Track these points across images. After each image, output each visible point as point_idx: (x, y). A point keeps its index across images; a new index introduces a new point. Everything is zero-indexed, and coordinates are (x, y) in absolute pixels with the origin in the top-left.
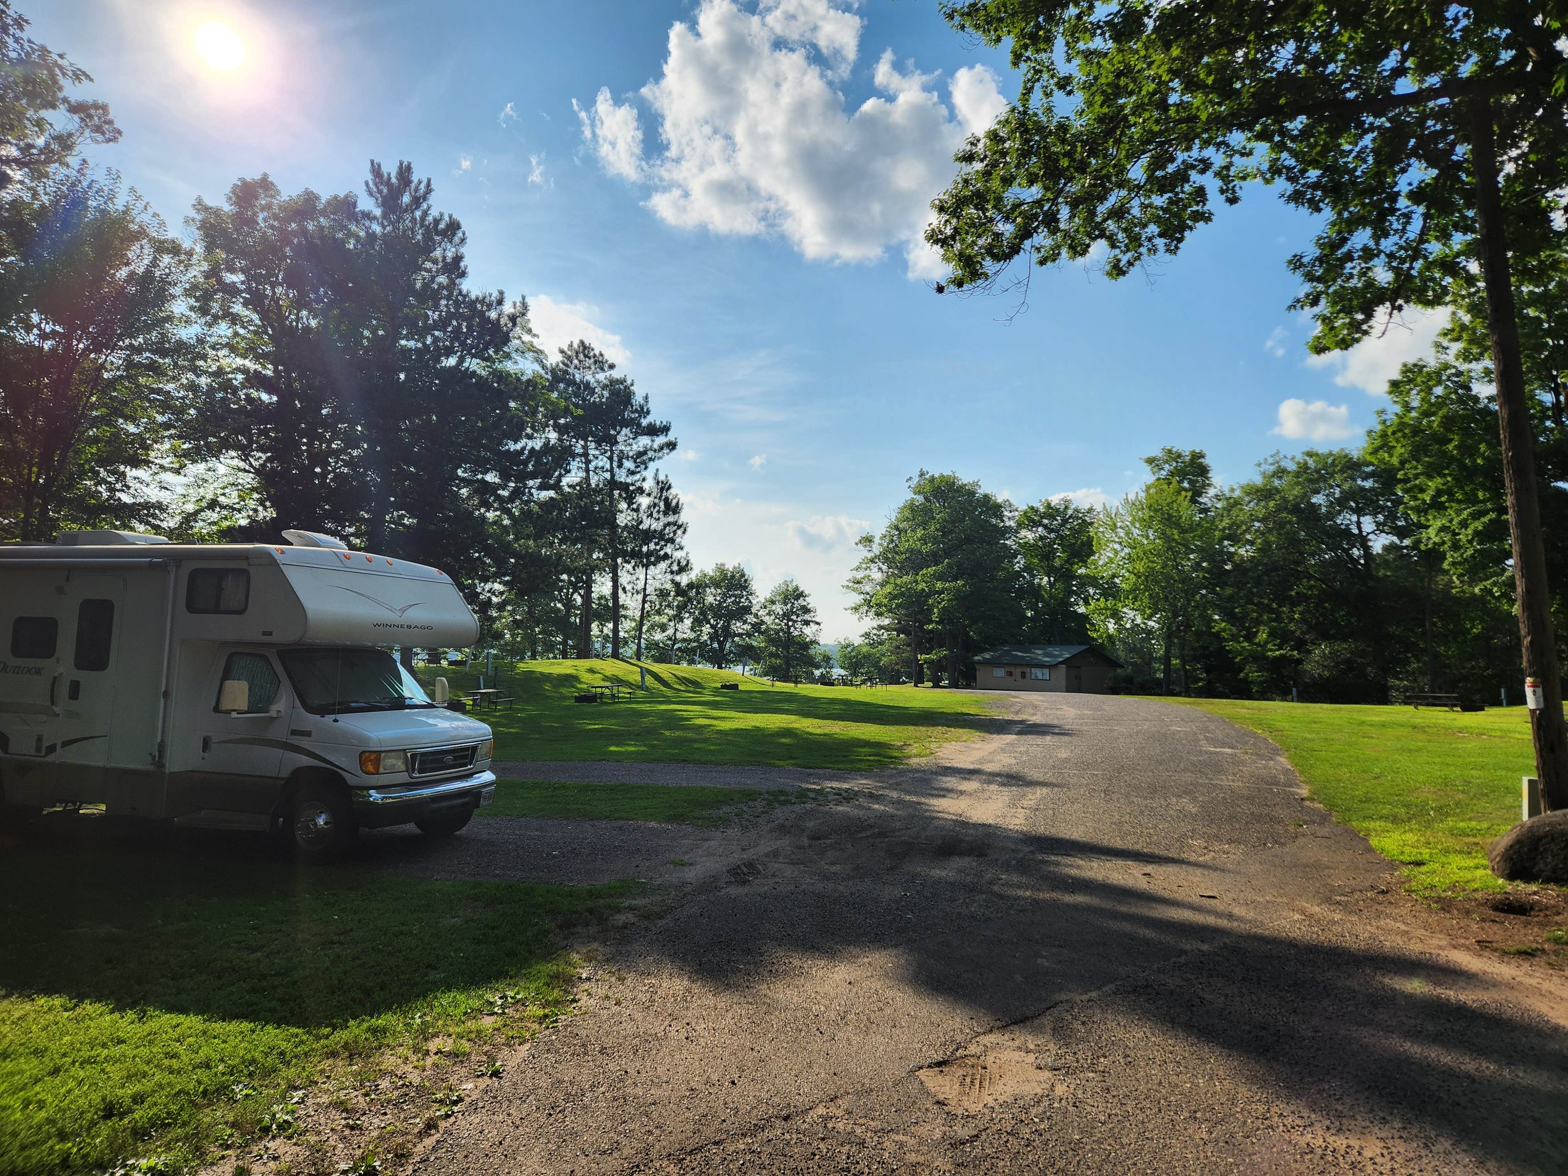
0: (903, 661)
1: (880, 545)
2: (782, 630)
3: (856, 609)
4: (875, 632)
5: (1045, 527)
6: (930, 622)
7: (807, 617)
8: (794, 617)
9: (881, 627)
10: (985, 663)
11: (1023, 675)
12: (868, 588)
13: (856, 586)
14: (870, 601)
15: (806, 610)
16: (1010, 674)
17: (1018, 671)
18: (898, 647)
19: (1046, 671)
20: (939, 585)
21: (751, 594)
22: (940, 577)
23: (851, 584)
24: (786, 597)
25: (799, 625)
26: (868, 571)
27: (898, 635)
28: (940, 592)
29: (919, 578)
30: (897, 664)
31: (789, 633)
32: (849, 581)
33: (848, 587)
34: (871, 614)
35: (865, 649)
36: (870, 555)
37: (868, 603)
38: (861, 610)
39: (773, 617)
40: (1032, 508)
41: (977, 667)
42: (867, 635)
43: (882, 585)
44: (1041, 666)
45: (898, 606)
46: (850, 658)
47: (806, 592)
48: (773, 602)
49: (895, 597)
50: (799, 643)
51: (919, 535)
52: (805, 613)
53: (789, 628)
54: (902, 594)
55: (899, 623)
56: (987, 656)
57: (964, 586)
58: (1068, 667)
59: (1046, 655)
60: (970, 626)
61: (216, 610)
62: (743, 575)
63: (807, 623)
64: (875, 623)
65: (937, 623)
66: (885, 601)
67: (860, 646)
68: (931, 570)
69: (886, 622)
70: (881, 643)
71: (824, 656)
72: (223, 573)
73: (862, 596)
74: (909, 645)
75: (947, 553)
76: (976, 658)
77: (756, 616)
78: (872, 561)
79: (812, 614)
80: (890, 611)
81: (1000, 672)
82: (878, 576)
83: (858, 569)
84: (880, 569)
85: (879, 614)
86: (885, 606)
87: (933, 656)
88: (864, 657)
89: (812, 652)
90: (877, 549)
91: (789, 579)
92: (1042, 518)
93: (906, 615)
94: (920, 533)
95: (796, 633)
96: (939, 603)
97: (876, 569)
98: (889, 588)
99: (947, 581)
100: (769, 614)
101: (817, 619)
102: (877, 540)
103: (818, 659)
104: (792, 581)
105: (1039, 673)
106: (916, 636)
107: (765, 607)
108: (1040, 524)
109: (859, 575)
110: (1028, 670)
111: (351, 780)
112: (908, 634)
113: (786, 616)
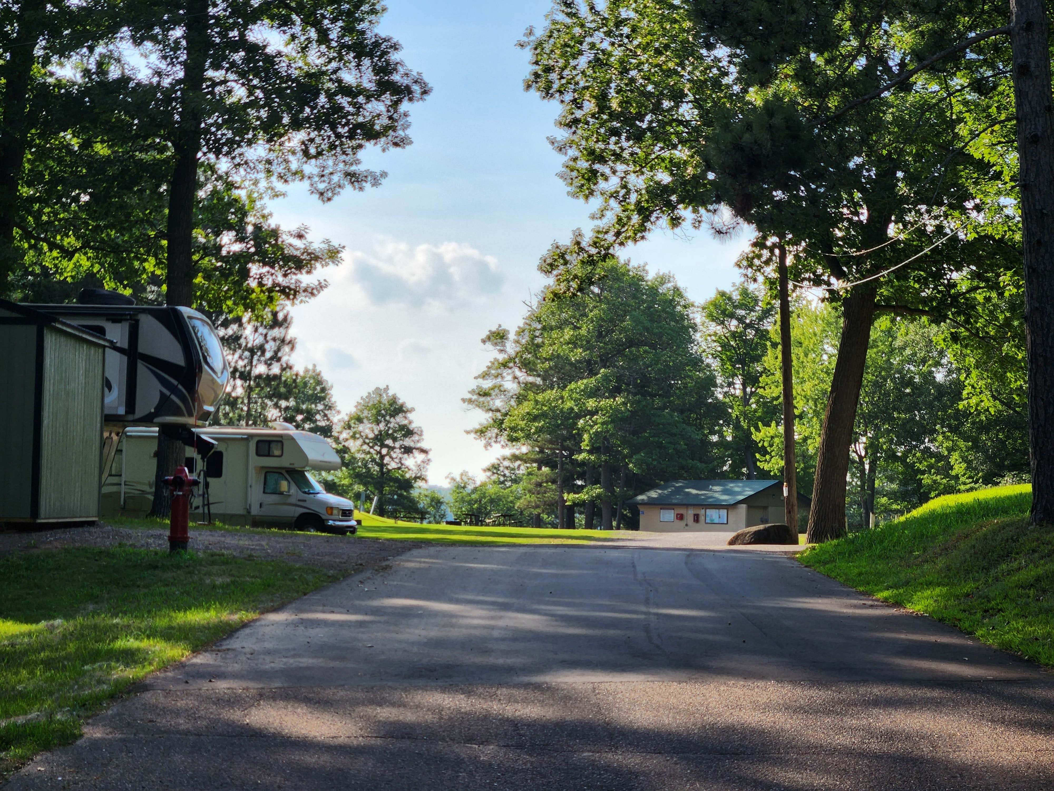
0: (545, 503)
1: (517, 342)
2: (373, 460)
3: (481, 432)
4: (506, 463)
5: (741, 320)
6: (580, 451)
7: (408, 442)
8: (389, 442)
9: (515, 458)
10: (652, 503)
11: (696, 519)
12: (498, 403)
13: (482, 399)
14: (502, 422)
15: (408, 433)
16: (680, 517)
17: (690, 513)
18: (539, 485)
19: (724, 512)
20: (591, 404)
21: (330, 408)
22: (594, 393)
23: (475, 397)
24: (379, 413)
25: (396, 454)
26: (499, 379)
27: (539, 468)
28: (592, 413)
29: (566, 394)
30: (537, 507)
31: (381, 465)
32: (472, 392)
33: (470, 401)
34: (503, 439)
35: (492, 490)
36: (501, 357)
37: (499, 424)
38: (489, 434)
39: (359, 442)
40: (723, 294)
41: (641, 508)
42: (494, 468)
43: (520, 399)
44: (718, 506)
45: (539, 431)
46: (470, 503)
47: (409, 405)
48: (359, 420)
49: (535, 418)
50: (396, 480)
51: (567, 337)
52: (405, 436)
53: (382, 457)
54: (544, 415)
55: (541, 451)
56: (654, 494)
57: (624, 404)
58: (749, 507)
59: (725, 492)
60: (630, 456)
61: (269, 455)
62: (319, 382)
63: (408, 450)
64: (508, 452)
65: (590, 452)
66: (522, 424)
67: (483, 485)
68: (582, 384)
69: (524, 449)
70: (516, 481)
71: (433, 499)
72: (270, 442)
73: (490, 414)
74: (554, 482)
75: (605, 361)
76: (640, 498)
77: (337, 440)
78: (505, 365)
79: (416, 437)
80: (528, 436)
81: (669, 515)
82: (511, 386)
83: (485, 376)
84: (515, 378)
85: (513, 440)
86: (522, 430)
87: (583, 496)
88: (492, 501)
89: (414, 493)
90: (511, 348)
91: (382, 386)
92: (735, 307)
93: (551, 442)
94: (568, 333)
95: (393, 465)
96: (592, 427)
97: (510, 377)
98: (527, 407)
99: (603, 396)
100: (354, 437)
101: (423, 445)
102: (512, 336)
103: (423, 504)
104: (387, 388)
105: (713, 514)
106: (562, 469)
107: (349, 427)
108: (732, 316)
109: (487, 384)
110: (702, 512)
111: (324, 517)
112: (552, 465)
113: (379, 439)
